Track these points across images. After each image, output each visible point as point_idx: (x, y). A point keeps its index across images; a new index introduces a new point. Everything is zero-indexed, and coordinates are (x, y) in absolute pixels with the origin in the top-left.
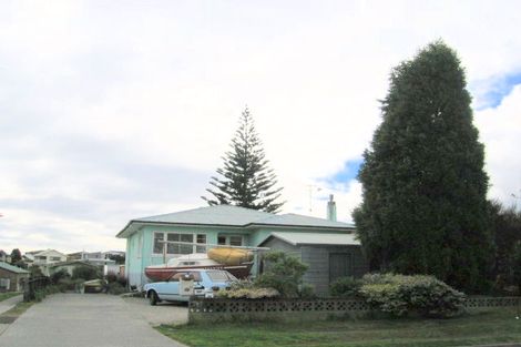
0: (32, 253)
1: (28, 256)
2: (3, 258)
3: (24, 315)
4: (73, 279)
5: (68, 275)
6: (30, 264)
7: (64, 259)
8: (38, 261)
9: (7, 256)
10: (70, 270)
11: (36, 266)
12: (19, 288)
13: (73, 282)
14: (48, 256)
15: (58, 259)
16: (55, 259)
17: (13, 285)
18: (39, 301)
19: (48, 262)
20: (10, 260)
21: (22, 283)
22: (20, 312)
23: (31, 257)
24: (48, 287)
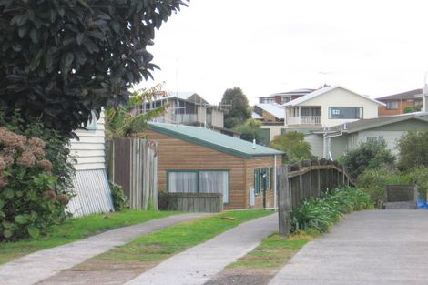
0: (278, 99)
1: (266, 107)
2: (201, 115)
3: (286, 270)
4: (402, 169)
5: (388, 159)
6: (275, 131)
7: (370, 113)
8: (296, 121)
9: (209, 110)
10: (392, 143)
11: (293, 137)
12: (253, 197)
13: (405, 178)
14: (326, 106)
15: (354, 112)
16: (343, 112)
17: (237, 189)
18: (323, 230)
19: (327, 122)
20: (218, 120)
21: (262, 183)
22: (280, 262)
23: (277, 111)
24: (339, 193)
